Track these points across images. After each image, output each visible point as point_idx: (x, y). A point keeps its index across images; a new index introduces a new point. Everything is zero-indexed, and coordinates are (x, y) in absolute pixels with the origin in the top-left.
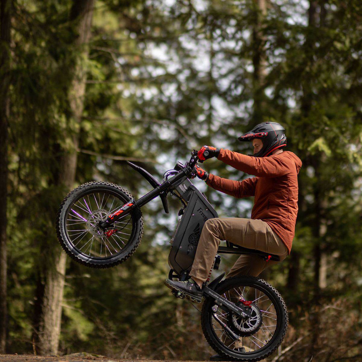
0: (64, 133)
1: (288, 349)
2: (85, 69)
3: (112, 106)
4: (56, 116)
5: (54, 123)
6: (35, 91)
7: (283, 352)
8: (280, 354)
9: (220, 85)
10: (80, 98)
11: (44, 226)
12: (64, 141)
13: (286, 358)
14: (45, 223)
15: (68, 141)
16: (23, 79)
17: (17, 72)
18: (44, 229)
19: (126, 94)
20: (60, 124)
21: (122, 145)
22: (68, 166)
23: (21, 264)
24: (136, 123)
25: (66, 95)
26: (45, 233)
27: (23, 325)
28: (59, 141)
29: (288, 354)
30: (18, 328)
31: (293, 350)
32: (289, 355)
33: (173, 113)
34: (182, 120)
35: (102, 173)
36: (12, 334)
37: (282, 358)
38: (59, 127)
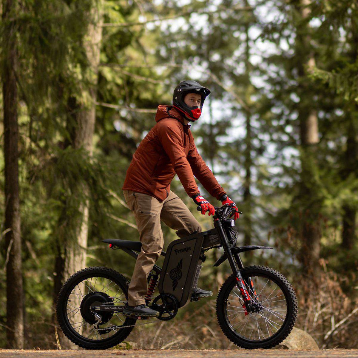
0: (81, 86)
1: (342, 322)
2: (101, 12)
3: (134, 44)
4: (70, 66)
5: (68, 74)
6: (46, 42)
7: (337, 325)
8: (333, 329)
9: (259, 13)
10: (97, 45)
11: (62, 194)
12: (80, 95)
13: (340, 332)
14: (63, 191)
15: (85, 94)
16: (31, 29)
17: (25, 20)
18: (63, 198)
19: (150, 26)
20: (75, 76)
21: (147, 89)
22: (86, 121)
23: (36, 232)
24: (161, 60)
25: (81, 43)
26: (64, 202)
27: (40, 298)
28: (75, 95)
29: (342, 327)
30: (35, 304)
31: (349, 323)
32: (344, 329)
33: (204, 48)
34: (216, 57)
35: (124, 119)
36: (28, 310)
37: (336, 332)
38: (75, 79)
